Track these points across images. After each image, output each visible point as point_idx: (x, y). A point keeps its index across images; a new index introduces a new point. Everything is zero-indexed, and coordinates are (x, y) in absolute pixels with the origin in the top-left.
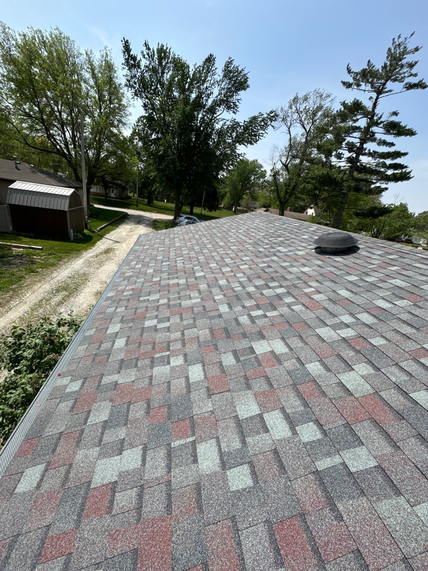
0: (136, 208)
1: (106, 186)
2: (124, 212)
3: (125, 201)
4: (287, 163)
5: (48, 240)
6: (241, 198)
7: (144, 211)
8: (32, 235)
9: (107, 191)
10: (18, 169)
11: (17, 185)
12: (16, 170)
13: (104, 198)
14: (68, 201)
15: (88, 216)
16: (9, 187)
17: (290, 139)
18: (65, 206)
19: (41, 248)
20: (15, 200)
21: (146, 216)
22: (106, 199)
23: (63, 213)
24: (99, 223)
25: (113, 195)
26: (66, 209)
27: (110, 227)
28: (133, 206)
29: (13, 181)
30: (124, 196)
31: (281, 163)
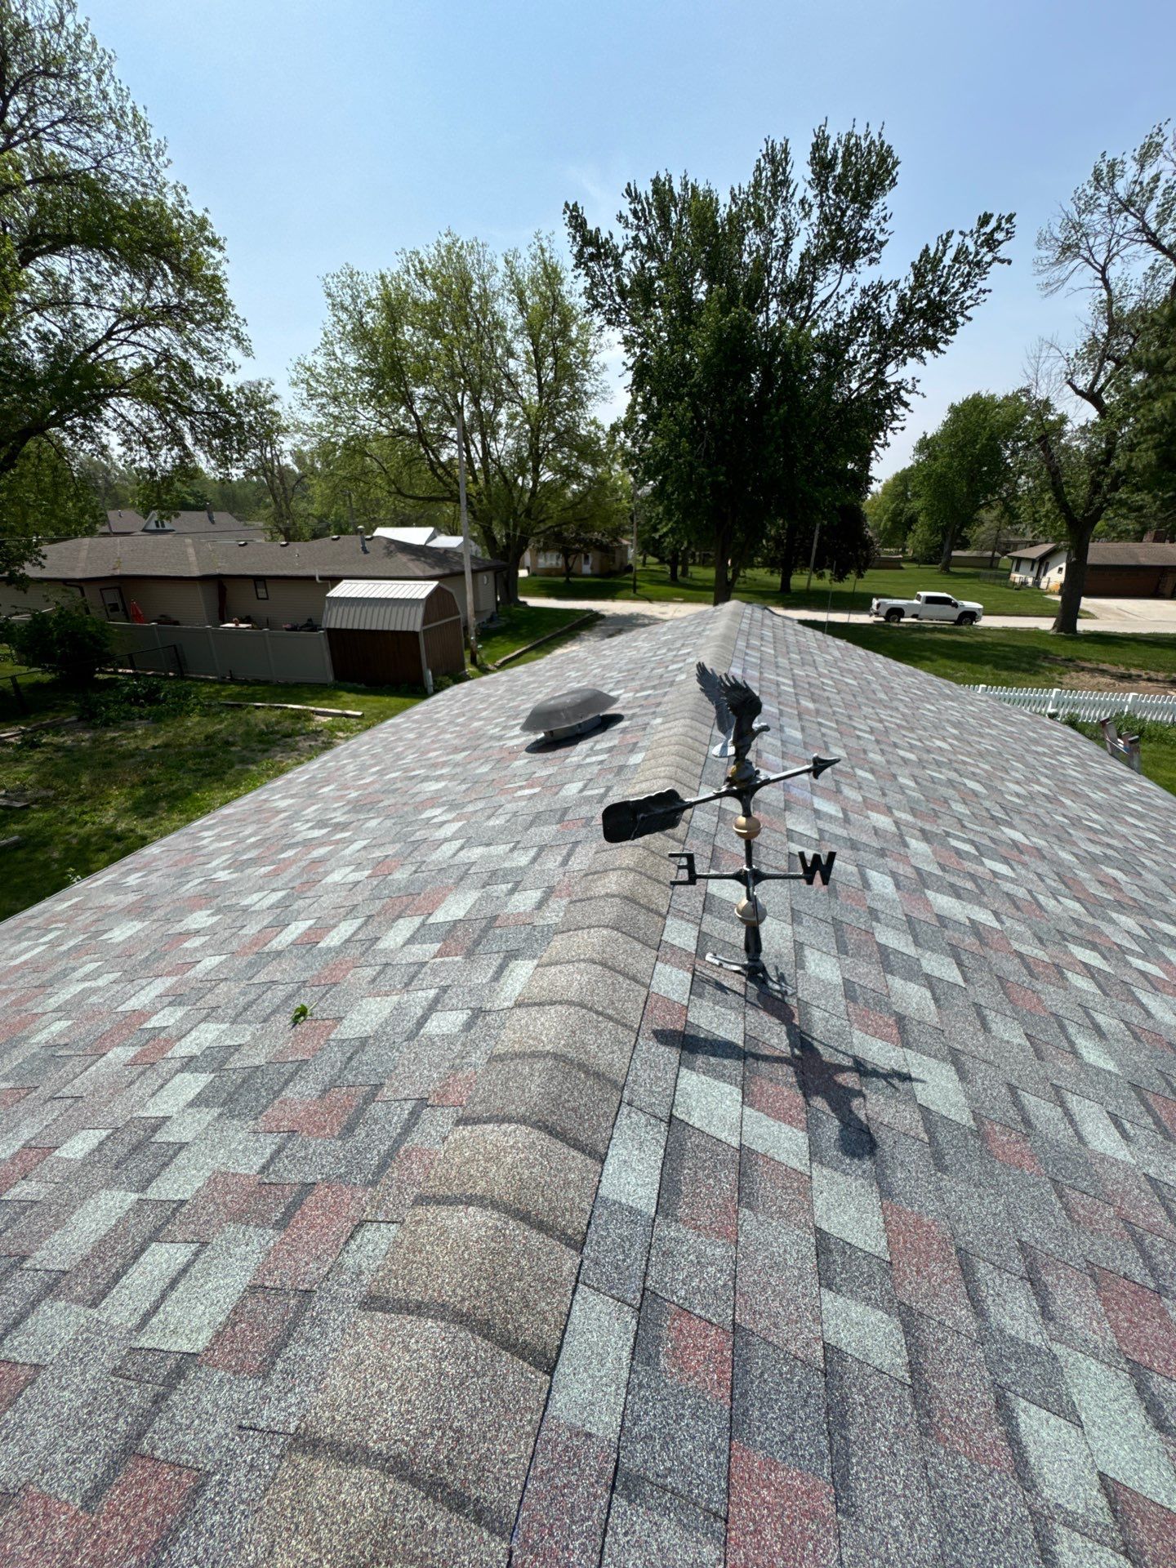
0: (632, 595)
1: (566, 553)
2: (590, 611)
3: (611, 580)
4: (1098, 386)
5: (382, 694)
6: (968, 520)
7: (650, 600)
8: (363, 686)
9: (570, 563)
10: (366, 551)
11: (345, 589)
12: (362, 555)
13: (562, 579)
14: (421, 611)
15: (477, 635)
16: (331, 594)
18: (414, 622)
19: (359, 713)
20: (336, 620)
21: (649, 613)
22: (568, 581)
23: (415, 634)
24: (509, 646)
25: (586, 569)
26: (418, 628)
27: (533, 654)
28: (625, 592)
29: (335, 580)
30: (616, 567)
31: (1072, 392)
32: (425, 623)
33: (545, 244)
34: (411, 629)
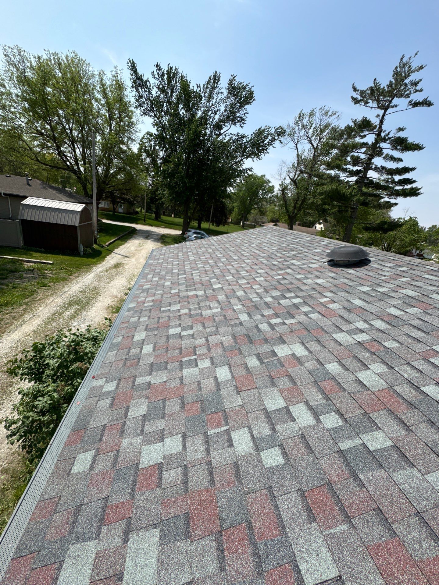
0: (144, 223)
1: (114, 202)
2: (132, 227)
3: (132, 216)
4: (295, 178)
5: (59, 254)
6: (249, 212)
7: (152, 226)
8: (43, 250)
9: (115, 206)
10: (30, 186)
11: (29, 201)
12: (27, 186)
13: (111, 213)
14: (78, 217)
15: (97, 231)
16: (22, 203)
17: (298, 155)
18: (75, 221)
19: (52, 262)
20: (28, 216)
21: (153, 231)
22: (114, 214)
23: (75, 227)
24: (108, 238)
25: (120, 210)
26: (77, 224)
27: (119, 242)
28: (141, 221)
29: (26, 197)
30: (132, 211)
31: (289, 179)
32: (80, 222)
33: (119, 72)
34: (73, 224)
